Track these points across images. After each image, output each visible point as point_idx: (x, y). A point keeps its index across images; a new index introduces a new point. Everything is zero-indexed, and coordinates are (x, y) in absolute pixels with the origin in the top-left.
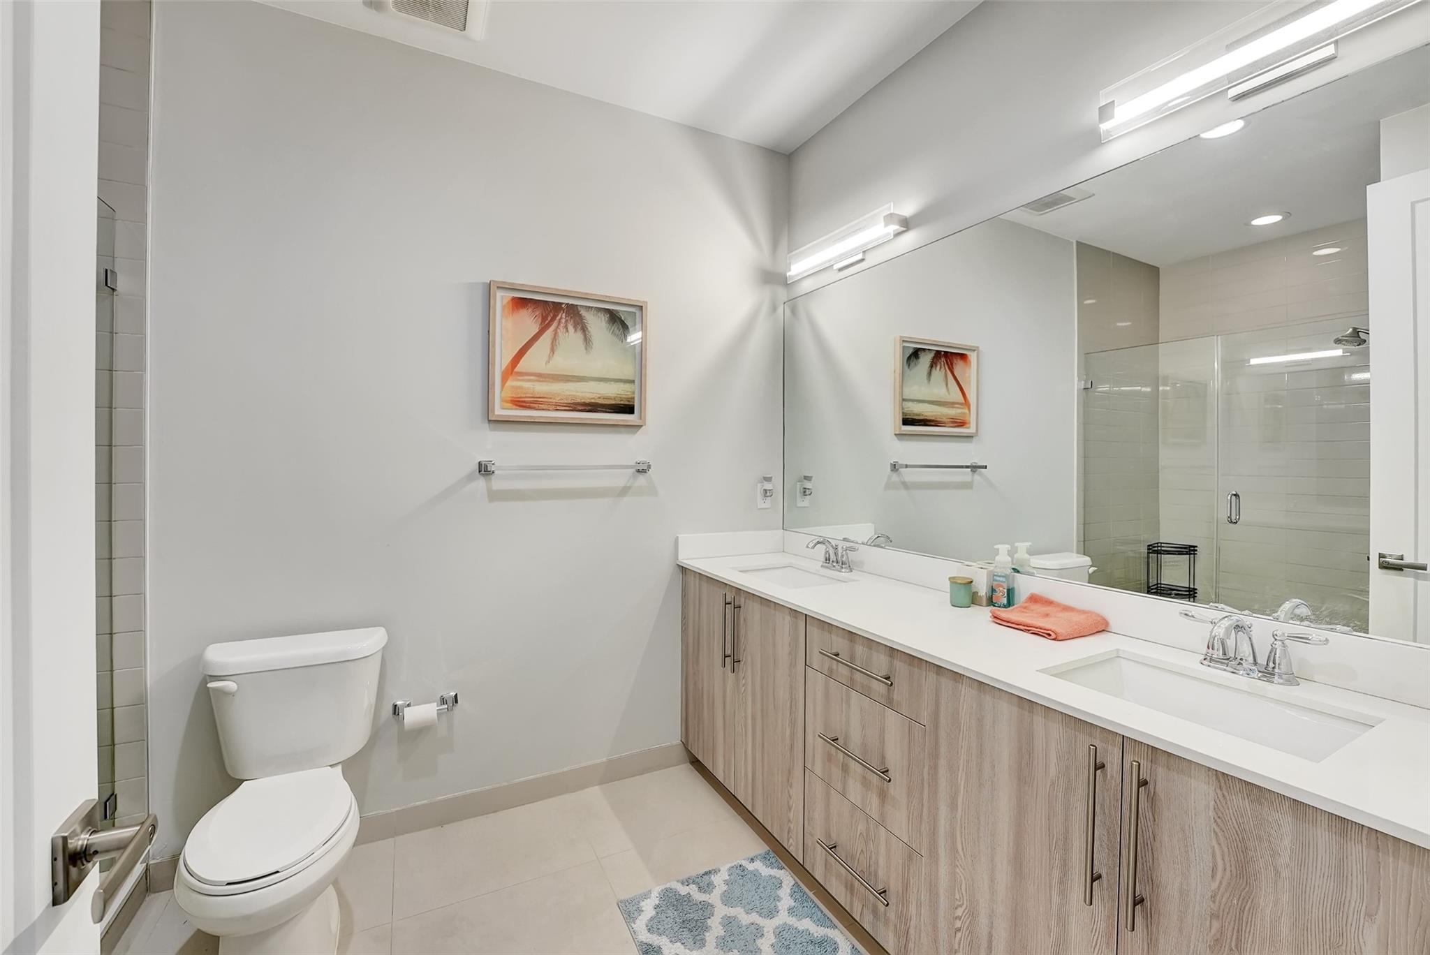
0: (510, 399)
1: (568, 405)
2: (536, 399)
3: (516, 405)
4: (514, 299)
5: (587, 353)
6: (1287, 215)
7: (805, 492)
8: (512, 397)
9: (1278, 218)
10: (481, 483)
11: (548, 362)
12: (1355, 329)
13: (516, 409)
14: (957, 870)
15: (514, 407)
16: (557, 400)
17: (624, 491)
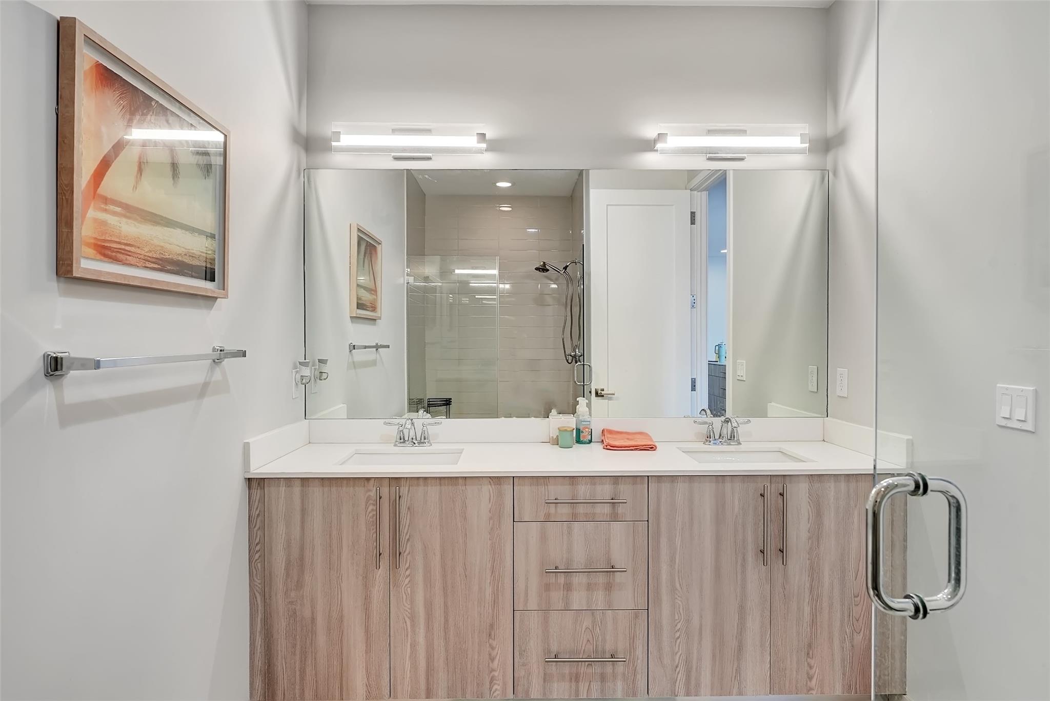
0: (92, 241)
1: (157, 261)
2: (123, 247)
3: (101, 254)
4: (99, 66)
5: (173, 184)
6: (513, 184)
7: (320, 376)
8: (95, 238)
9: (509, 185)
10: (47, 394)
11: (135, 188)
12: (544, 263)
13: (101, 260)
14: (677, 601)
15: (99, 257)
16: (145, 251)
17: (203, 390)
